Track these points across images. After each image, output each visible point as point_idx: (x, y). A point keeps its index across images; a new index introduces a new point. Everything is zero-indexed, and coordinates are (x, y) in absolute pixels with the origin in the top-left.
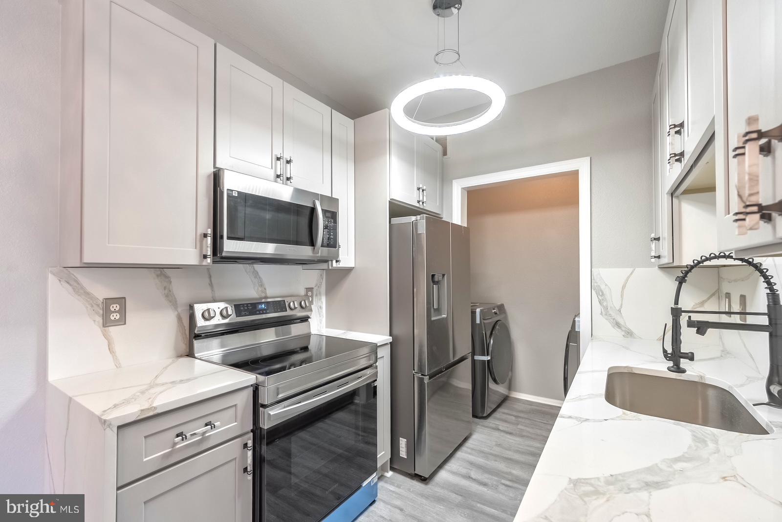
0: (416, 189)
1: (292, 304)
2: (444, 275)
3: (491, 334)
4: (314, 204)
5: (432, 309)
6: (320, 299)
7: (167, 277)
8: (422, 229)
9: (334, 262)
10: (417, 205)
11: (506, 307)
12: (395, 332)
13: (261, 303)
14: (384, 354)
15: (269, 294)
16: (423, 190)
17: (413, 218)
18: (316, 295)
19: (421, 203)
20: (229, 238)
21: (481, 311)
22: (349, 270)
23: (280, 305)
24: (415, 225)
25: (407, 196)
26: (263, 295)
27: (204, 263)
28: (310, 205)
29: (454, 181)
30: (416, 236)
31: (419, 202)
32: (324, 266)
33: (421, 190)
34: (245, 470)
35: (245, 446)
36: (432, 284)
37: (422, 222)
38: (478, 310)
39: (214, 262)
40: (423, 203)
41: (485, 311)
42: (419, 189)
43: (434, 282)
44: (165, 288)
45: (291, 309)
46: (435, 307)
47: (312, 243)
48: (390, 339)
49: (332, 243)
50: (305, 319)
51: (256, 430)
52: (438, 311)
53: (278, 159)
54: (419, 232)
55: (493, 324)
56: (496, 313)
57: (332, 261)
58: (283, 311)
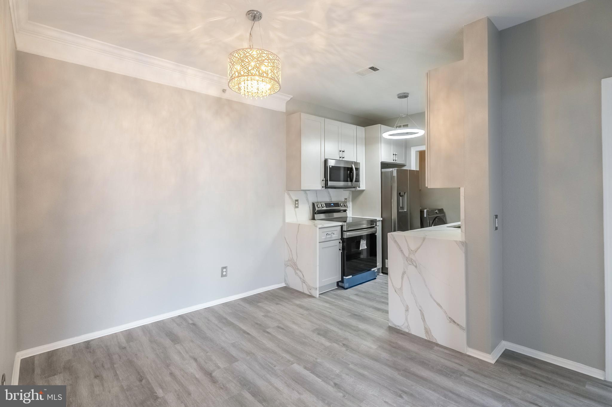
0: (392, 155)
1: (341, 204)
2: (405, 193)
3: (433, 223)
4: (352, 166)
5: (399, 207)
6: (350, 203)
7: (307, 194)
8: (395, 174)
9: (358, 188)
10: (393, 162)
11: (445, 210)
12: (384, 216)
13: (332, 203)
14: (379, 224)
15: (333, 201)
16: (396, 155)
17: (391, 169)
18: (348, 201)
19: (395, 161)
20: (330, 181)
21: (427, 211)
22: (363, 191)
23: (337, 205)
24: (392, 172)
25: (388, 158)
26: (331, 201)
27: (323, 189)
28: (351, 167)
29: (412, 148)
30: (392, 177)
31: (394, 160)
32: (353, 189)
33: (395, 155)
34: (340, 250)
35: (340, 243)
36: (399, 196)
37: (394, 171)
38: (425, 211)
39: (325, 188)
40: (396, 160)
41: (429, 211)
42: (394, 155)
43: (400, 196)
44: (306, 197)
45: (341, 206)
46: (401, 206)
47: (351, 181)
48: (381, 219)
49: (358, 180)
50: (345, 211)
51: (342, 239)
52: (402, 208)
53: (340, 151)
54: (394, 175)
55: (434, 218)
56: (436, 213)
57: (357, 187)
58: (338, 207)
